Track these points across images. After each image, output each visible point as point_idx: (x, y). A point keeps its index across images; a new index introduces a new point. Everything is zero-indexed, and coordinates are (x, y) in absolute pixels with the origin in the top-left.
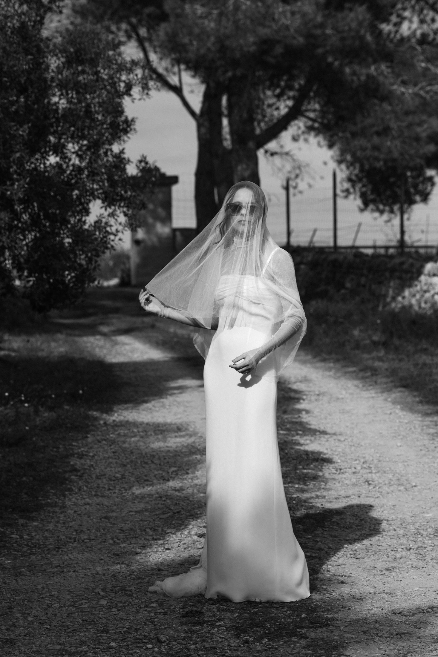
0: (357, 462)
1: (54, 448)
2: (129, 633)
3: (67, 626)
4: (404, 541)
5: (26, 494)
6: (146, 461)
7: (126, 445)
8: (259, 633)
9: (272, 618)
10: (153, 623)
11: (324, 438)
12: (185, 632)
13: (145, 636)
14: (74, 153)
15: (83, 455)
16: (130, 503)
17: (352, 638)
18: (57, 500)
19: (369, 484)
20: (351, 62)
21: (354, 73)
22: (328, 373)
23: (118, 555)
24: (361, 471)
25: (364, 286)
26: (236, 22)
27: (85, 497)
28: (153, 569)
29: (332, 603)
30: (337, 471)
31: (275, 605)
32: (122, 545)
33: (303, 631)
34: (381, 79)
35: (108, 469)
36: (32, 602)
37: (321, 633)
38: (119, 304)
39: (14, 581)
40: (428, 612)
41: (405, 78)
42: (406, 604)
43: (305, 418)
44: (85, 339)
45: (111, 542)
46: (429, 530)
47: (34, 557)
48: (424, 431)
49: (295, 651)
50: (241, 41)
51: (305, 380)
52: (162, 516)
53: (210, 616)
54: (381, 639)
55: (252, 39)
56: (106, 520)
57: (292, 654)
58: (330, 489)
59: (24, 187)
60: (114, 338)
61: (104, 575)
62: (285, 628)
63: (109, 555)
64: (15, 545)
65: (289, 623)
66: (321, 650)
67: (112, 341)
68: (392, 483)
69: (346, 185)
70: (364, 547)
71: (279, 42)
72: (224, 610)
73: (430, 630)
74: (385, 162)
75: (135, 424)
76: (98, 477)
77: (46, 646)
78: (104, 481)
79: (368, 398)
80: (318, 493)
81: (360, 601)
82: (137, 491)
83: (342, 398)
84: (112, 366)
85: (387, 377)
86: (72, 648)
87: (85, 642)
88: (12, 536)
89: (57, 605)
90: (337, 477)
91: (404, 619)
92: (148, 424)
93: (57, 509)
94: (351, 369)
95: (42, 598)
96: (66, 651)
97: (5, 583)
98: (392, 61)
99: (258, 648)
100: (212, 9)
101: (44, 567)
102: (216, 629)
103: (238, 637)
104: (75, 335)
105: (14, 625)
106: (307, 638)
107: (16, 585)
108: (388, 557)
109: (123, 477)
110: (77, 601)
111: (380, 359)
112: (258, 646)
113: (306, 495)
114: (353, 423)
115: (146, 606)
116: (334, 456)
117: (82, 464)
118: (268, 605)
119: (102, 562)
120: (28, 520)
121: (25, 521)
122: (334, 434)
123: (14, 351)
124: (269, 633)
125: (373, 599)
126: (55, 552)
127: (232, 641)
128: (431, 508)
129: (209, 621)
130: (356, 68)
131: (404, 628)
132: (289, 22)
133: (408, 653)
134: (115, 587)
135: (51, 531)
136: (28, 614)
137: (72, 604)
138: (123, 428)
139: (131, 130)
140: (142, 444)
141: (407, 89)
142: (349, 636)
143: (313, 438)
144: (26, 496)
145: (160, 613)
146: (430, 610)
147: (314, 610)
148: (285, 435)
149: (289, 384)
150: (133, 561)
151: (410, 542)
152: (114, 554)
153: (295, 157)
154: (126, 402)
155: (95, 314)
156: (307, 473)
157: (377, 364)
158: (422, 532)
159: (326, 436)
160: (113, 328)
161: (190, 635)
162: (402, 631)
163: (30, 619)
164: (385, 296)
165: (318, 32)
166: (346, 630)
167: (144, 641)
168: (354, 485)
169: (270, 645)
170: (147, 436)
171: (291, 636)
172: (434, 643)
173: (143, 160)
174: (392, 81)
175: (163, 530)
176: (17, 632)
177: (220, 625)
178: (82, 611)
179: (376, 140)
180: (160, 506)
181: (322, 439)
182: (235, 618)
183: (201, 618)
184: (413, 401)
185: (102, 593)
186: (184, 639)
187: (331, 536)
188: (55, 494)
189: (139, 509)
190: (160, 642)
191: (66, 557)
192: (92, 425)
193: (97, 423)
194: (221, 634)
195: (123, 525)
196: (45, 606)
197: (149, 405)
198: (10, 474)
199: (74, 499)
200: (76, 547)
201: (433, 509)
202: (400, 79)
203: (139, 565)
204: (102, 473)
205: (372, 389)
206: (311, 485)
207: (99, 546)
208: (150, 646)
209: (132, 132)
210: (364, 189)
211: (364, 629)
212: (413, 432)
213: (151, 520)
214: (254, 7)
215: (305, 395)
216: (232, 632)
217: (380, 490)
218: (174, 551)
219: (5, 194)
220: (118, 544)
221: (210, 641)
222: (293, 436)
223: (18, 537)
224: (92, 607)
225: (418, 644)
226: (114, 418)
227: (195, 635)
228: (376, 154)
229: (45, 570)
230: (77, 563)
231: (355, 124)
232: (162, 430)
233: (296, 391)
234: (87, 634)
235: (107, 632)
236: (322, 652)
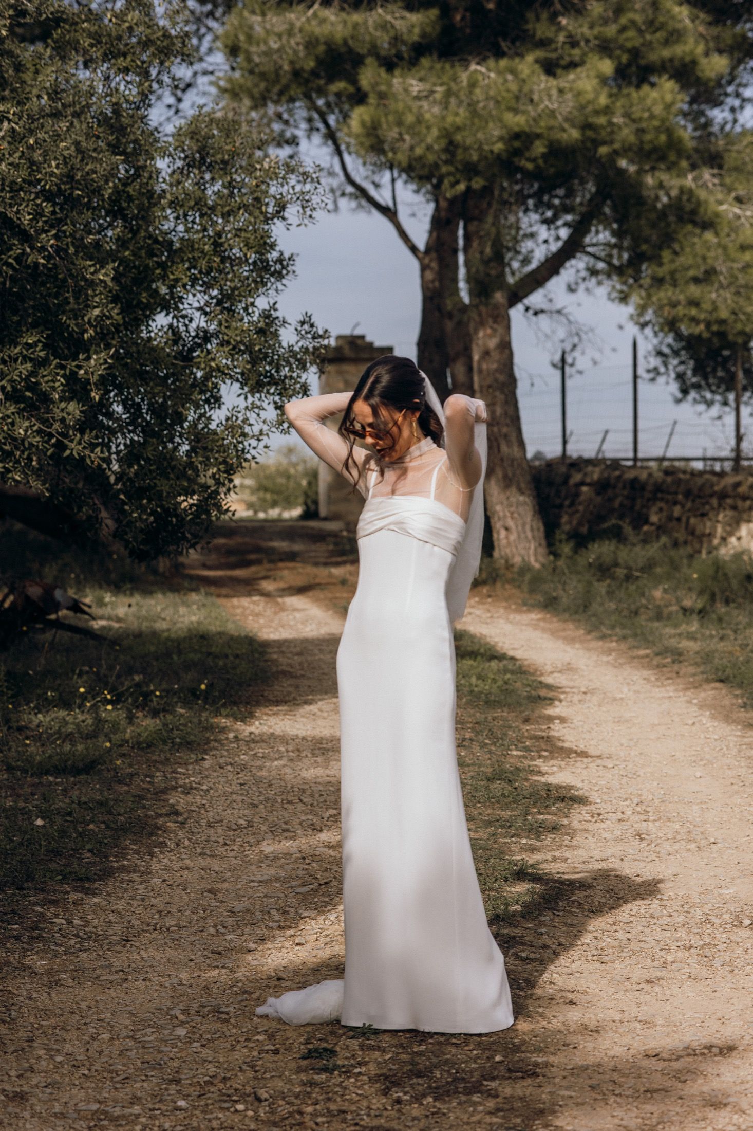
0: (628, 803)
1: (147, 776)
2: (212, 1083)
3: (116, 1072)
4: (682, 933)
5: (90, 851)
6: (290, 799)
7: (264, 773)
8: (420, 1088)
9: (446, 1062)
10: (253, 1067)
11: (581, 763)
12: (304, 1084)
13: (236, 1090)
14: (198, 309)
15: (191, 788)
16: (253, 867)
17: (571, 1097)
18: (139, 862)
19: (642, 839)
20: (653, 169)
21: (661, 186)
22: (605, 659)
23: (219, 953)
24: (632, 818)
25: (679, 519)
26: (472, 106)
27: (184, 856)
28: (270, 978)
29: (548, 1036)
30: (592, 817)
31: (454, 1041)
32: (228, 937)
33: (493, 1084)
34: (702, 194)
35: (229, 811)
36: (67, 1031)
37: (522, 1088)
38: (297, 547)
39: (45, 995)
40: (703, 1054)
41: (741, 192)
42: (668, 1040)
43: (557, 730)
44: (235, 601)
45: (212, 931)
46: (726, 916)
47: (85, 955)
48: (742, 754)
49: (474, 1119)
50: (480, 135)
51: (568, 669)
52: (298, 890)
53: (347, 1058)
54: (619, 1100)
55: (496, 133)
56: (212, 896)
57: (468, 1123)
58: (577, 847)
59: (106, 362)
60: (280, 600)
61: (191, 986)
62: (463, 1079)
63: (205, 953)
64: (57, 935)
65: (472, 1072)
66: (516, 1116)
67: (278, 603)
68: (678, 837)
69: (655, 362)
70: (616, 943)
71: (538, 136)
72: (372, 1048)
73: (702, 1085)
74: (708, 325)
75: (284, 739)
76: (209, 825)
77: (76, 1105)
78: (220, 831)
79: (664, 698)
80: (557, 854)
81: (595, 1034)
82: (268, 847)
83: (622, 699)
84: (266, 644)
85: (696, 664)
86: (117, 1109)
87: (139, 1099)
88: (55, 920)
89: (106, 1036)
90: (591, 827)
91: (660, 1065)
92: (304, 739)
93: (135, 877)
94: (642, 652)
95: (85, 1024)
96: (105, 1113)
97: (30, 999)
98: (720, 167)
99: (415, 1113)
100: (435, 85)
101: (98, 972)
102: (352, 1080)
103: (385, 1093)
104: (219, 596)
105: (32, 1070)
106: (497, 1096)
107: (47, 1001)
108: (653, 961)
109: (250, 824)
110: (139, 1030)
111: (691, 637)
112: (415, 1110)
113: (537, 857)
114: (631, 740)
115: (248, 1040)
116: (593, 793)
117: (187, 803)
118: (442, 1039)
119: (192, 964)
120: (86, 894)
121: (80, 895)
122: (599, 757)
123: (119, 620)
124: (436, 1088)
125: (616, 1032)
126: (119, 948)
127: (374, 1101)
128: (734, 879)
129: (343, 1066)
130: (664, 177)
131: (658, 1081)
132: (556, 106)
133: (658, 1123)
134: (204, 1007)
135: (120, 913)
136: (58, 1050)
137: (131, 1034)
138: (263, 744)
139: (288, 272)
140: (288, 770)
141: (744, 210)
142: (567, 1093)
143: (563, 763)
144: (89, 855)
145: (267, 1052)
146: (706, 1051)
147: (517, 1049)
148: (519, 757)
149: (542, 674)
150: (241, 964)
151: (692, 936)
152: (213, 952)
153: (571, 318)
154: (277, 703)
155: (259, 562)
156: (544, 821)
157: (685, 644)
158: (713, 919)
159: (585, 760)
160: (282, 585)
161: (308, 1089)
162: (656, 1086)
163: (59, 1059)
164: (710, 535)
165: (602, 120)
166: (564, 1083)
167: (235, 1098)
168: (617, 840)
169: (434, 1107)
170: (299, 758)
171: (470, 1093)
172: (704, 1106)
173: (307, 321)
174: (720, 196)
175: (296, 913)
176: (34, 1081)
177: (360, 1073)
178: (143, 1047)
179: (694, 290)
180: (300, 873)
181: (578, 764)
182: (385, 1061)
183: (332, 1061)
184: (733, 705)
185: (181, 1017)
186: (297, 1096)
187: (566, 924)
188: (137, 852)
189: (265, 878)
190: (259, 1100)
191: (136, 956)
192: (215, 740)
193: (222, 737)
194: (359, 1088)
195: (236, 903)
196: (87, 1038)
197: (313, 708)
198: (68, 818)
199: (166, 861)
200: (155, 939)
201: (738, 881)
202: (733, 195)
203: (249, 970)
204: (218, 818)
205: (669, 685)
206: (548, 839)
207: (193, 938)
208: (240, 1107)
209: (290, 276)
210: (681, 368)
211: (594, 1082)
212: (724, 755)
213: (282, 895)
214: (500, 80)
215: (563, 693)
216: (378, 1085)
217: (658, 849)
218: (308, 947)
219: (77, 373)
220: (223, 934)
221: (339, 1099)
222: (533, 759)
223: (63, 922)
224: (162, 1040)
225: (678, 1109)
226: (252, 729)
227: (317, 1090)
228: (694, 312)
229: (98, 977)
230: (151, 966)
231: (661, 265)
232: (324, 749)
233: (549, 687)
234: (145, 1085)
235: (178, 1082)
236: (518, 1120)
